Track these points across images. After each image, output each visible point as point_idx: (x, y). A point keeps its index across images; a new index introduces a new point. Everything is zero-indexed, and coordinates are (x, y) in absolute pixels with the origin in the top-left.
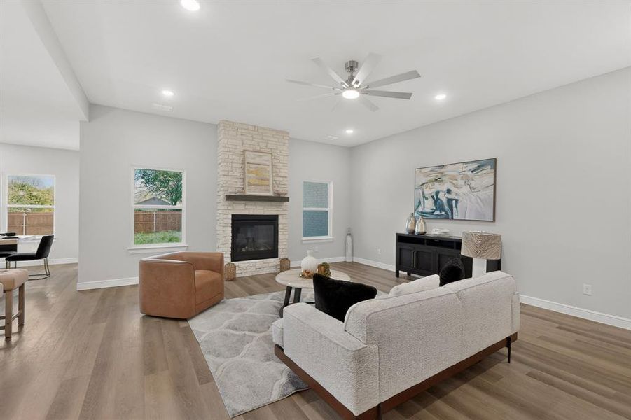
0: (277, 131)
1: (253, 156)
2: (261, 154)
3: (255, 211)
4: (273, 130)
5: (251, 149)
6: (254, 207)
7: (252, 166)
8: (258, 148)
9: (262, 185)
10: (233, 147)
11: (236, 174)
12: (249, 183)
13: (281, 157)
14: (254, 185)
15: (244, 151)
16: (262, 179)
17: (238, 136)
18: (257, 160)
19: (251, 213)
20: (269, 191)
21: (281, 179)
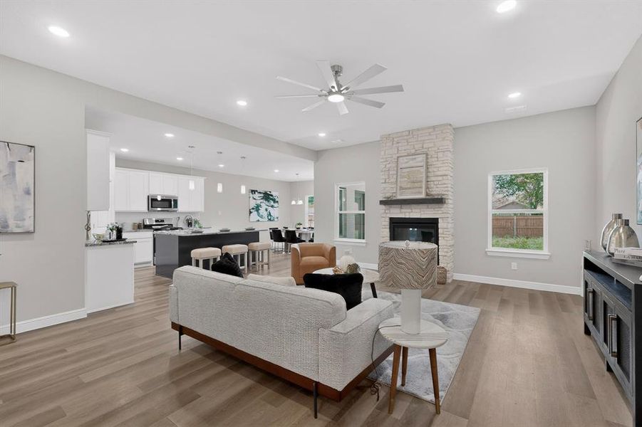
0: (434, 127)
1: (406, 161)
2: (414, 157)
3: (411, 214)
4: (429, 128)
5: (406, 154)
6: (410, 211)
7: (404, 170)
8: (413, 151)
9: (414, 188)
10: (389, 156)
11: (392, 180)
12: (401, 187)
13: (440, 155)
14: (406, 189)
15: (398, 157)
16: (414, 182)
17: (394, 145)
18: (412, 163)
19: (407, 216)
20: (421, 193)
21: (440, 178)
